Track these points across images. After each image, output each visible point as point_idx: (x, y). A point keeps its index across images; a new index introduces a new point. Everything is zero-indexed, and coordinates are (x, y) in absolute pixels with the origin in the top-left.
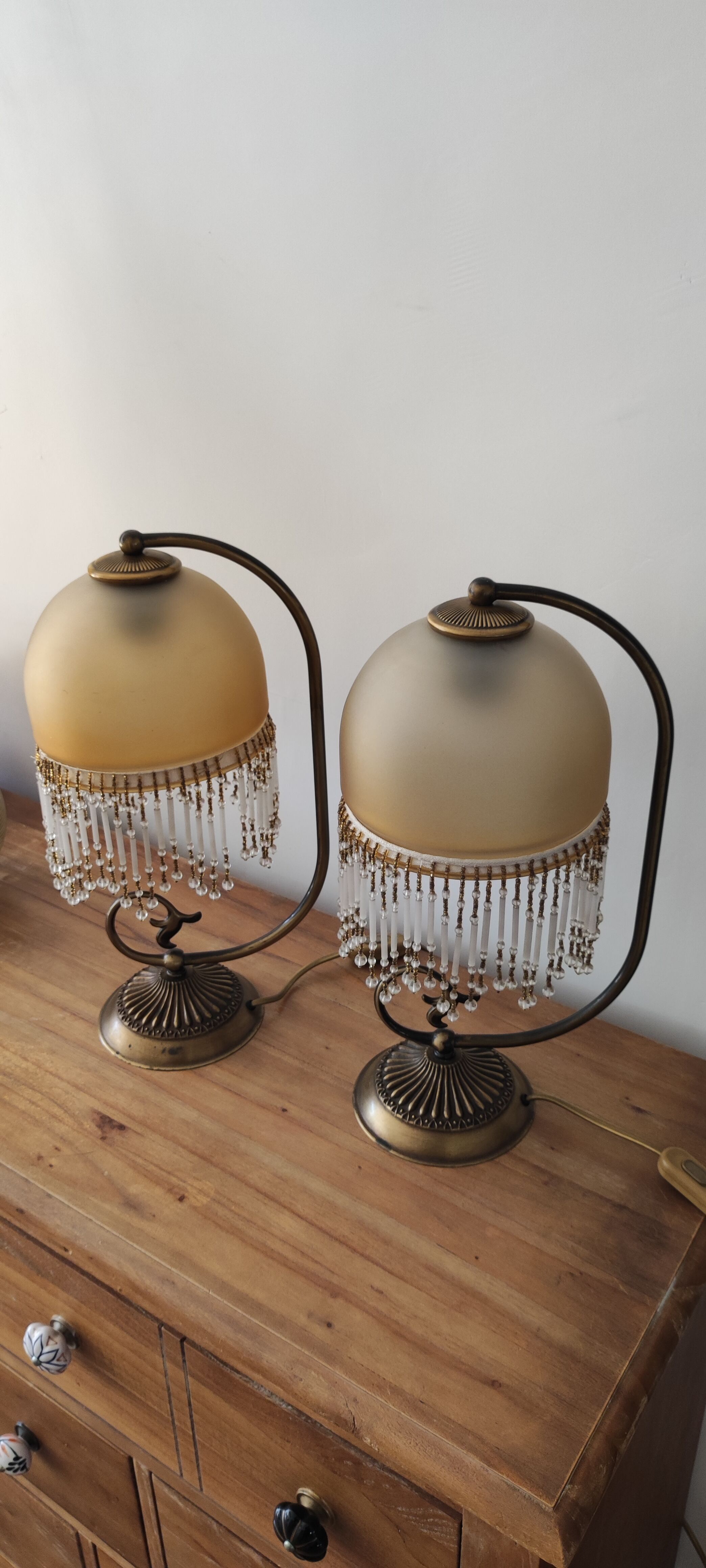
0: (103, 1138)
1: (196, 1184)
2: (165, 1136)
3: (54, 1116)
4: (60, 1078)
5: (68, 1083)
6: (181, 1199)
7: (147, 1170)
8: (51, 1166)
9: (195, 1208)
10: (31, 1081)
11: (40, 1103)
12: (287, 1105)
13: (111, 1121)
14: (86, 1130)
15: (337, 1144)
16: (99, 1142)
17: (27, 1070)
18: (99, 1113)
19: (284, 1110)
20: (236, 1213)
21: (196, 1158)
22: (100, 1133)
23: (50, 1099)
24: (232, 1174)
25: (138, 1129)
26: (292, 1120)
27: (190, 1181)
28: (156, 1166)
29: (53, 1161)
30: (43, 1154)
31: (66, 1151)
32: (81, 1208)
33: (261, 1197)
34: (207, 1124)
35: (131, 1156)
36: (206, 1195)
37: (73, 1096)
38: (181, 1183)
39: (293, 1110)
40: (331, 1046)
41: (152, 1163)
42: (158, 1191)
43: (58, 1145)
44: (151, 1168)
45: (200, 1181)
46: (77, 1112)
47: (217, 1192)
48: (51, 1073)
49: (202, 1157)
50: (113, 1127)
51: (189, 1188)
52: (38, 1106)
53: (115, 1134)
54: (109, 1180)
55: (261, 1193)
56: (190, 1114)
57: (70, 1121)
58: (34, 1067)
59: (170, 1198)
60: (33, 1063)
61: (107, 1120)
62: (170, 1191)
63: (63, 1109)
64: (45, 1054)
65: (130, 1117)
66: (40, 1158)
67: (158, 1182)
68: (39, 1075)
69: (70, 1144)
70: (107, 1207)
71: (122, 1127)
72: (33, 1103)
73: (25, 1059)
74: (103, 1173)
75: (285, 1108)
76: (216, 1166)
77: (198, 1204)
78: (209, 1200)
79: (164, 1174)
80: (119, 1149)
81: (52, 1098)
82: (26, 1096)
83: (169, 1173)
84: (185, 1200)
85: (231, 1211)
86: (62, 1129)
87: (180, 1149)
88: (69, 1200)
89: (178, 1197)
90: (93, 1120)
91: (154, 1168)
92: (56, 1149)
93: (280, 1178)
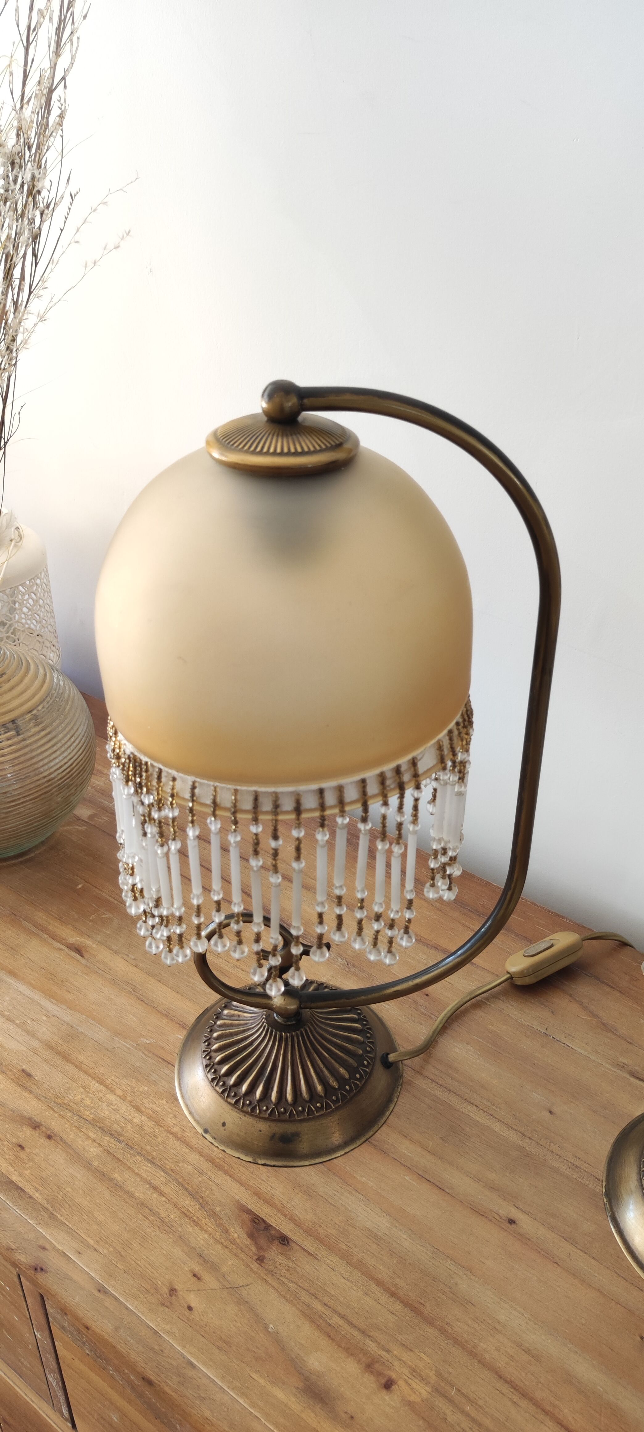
0: (260, 1260)
1: (405, 1356)
2: (346, 1257)
3: (186, 1214)
4: (187, 1145)
5: (201, 1155)
6: (388, 1385)
7: (330, 1325)
8: (190, 1308)
9: (410, 1404)
10: (148, 1148)
11: (163, 1188)
12: (515, 1214)
13: (268, 1227)
14: (233, 1242)
15: (599, 1291)
16: (255, 1266)
17: (141, 1127)
18: (249, 1212)
19: (511, 1222)
20: (474, 1421)
21: (398, 1307)
22: (253, 1249)
23: (179, 1183)
24: (457, 1342)
25: (308, 1244)
26: (524, 1239)
27: (397, 1351)
28: (342, 1317)
29: (193, 1300)
30: (178, 1286)
31: (210, 1281)
32: (243, 1395)
33: (506, 1389)
34: (405, 1242)
35: (304, 1296)
36: (423, 1379)
37: (210, 1179)
38: (383, 1353)
39: (525, 1222)
40: (555, 1109)
41: (335, 1311)
42: (352, 1368)
43: (197, 1269)
44: (336, 1320)
45: (411, 1350)
46: (218, 1209)
47: (439, 1374)
48: (175, 1135)
49: (406, 1304)
50: (271, 1239)
51: (396, 1363)
52: (162, 1194)
53: (274, 1253)
54: (276, 1339)
55: (506, 1381)
56: (381, 1223)
57: (211, 1226)
58: (150, 1124)
59: (369, 1382)
60: (150, 1118)
61: (263, 1225)
62: (369, 1367)
63: (198, 1201)
64: (164, 1102)
65: (298, 1224)
66: (173, 1291)
67: (351, 1350)
68: (160, 1139)
69: (213, 1267)
70: (279, 1394)
71: (284, 1240)
72: (155, 1188)
73: (138, 1109)
74: (266, 1328)
75: (511, 1217)
76: (429, 1321)
77: (413, 1398)
78: (429, 1390)
79: (356, 1333)
80: (286, 1281)
81: (181, 1180)
82: (144, 1175)
83: (363, 1332)
84: (393, 1387)
85: (467, 1415)
86: (199, 1238)
87: (374, 1287)
88: (223, 1378)
89: (383, 1381)
90: (243, 1224)
91: (341, 1322)
92: (195, 1275)
93: (528, 1351)
